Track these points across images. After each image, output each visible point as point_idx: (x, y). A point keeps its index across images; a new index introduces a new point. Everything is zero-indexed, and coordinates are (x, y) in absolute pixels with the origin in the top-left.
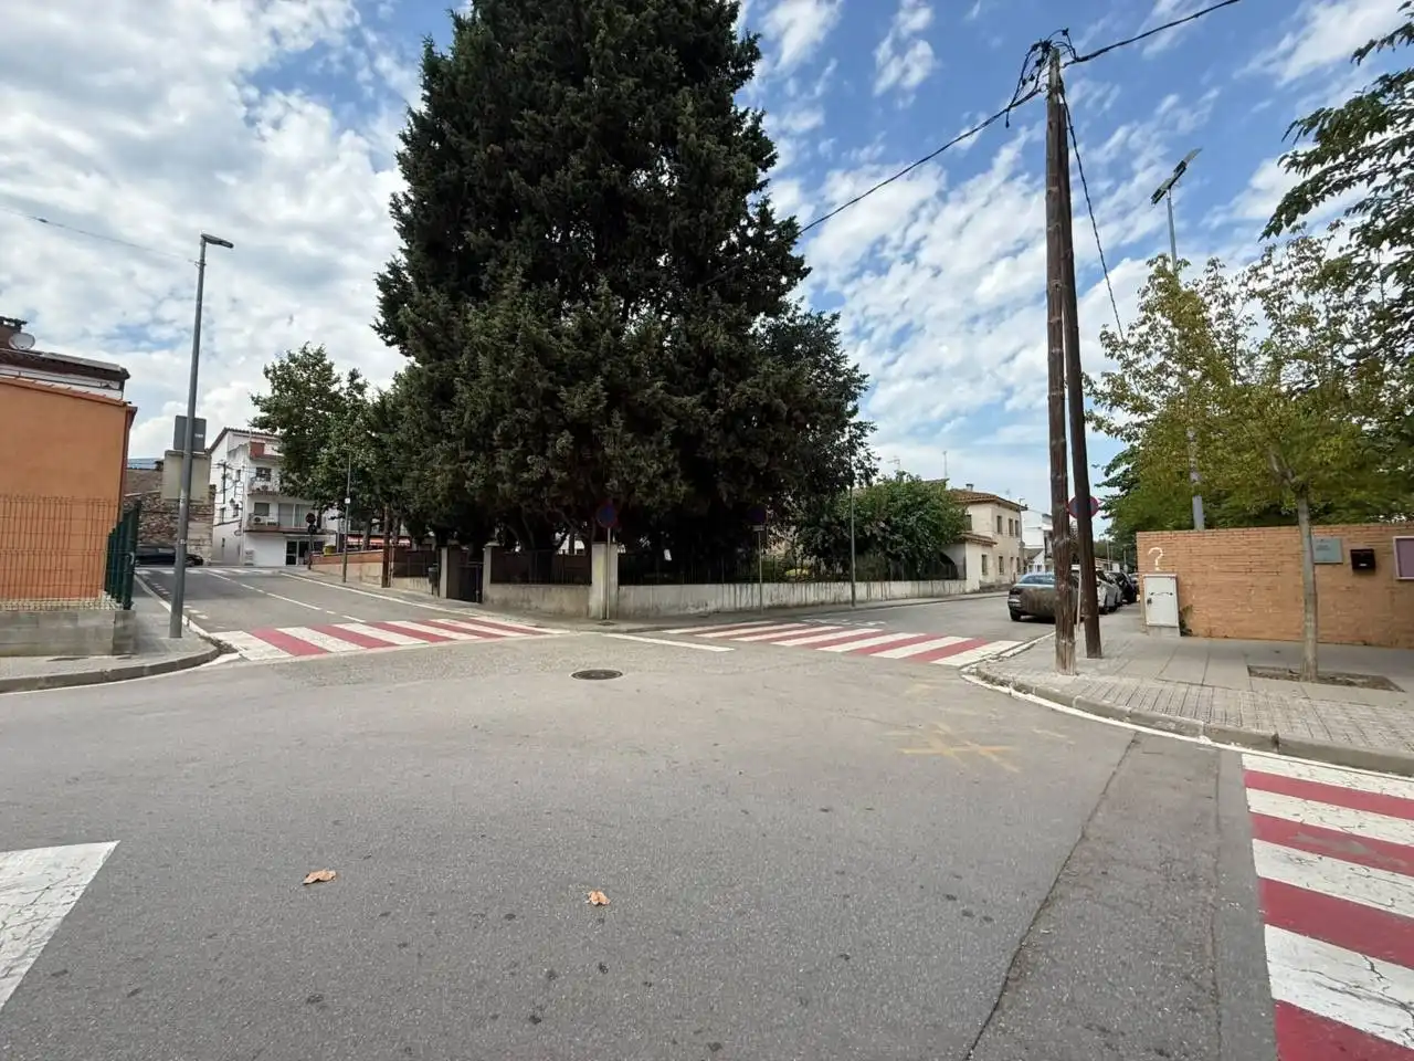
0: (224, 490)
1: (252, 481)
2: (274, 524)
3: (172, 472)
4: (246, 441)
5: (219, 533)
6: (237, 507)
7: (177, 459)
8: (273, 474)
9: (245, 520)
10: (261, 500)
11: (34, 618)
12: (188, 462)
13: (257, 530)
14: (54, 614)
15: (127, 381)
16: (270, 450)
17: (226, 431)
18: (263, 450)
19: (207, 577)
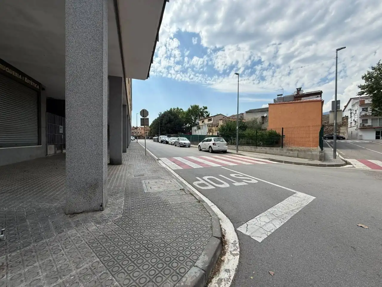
0: (351, 117)
1: (361, 113)
2: (370, 126)
3: (332, 116)
4: (359, 100)
5: (350, 130)
6: (356, 122)
7: (333, 113)
8: (369, 109)
9: (359, 125)
10: (364, 119)
11: (305, 151)
12: (336, 113)
13: (363, 128)
14: (309, 150)
15: (322, 94)
16: (367, 102)
17: (351, 99)
18: (364, 102)
19: (346, 143)
